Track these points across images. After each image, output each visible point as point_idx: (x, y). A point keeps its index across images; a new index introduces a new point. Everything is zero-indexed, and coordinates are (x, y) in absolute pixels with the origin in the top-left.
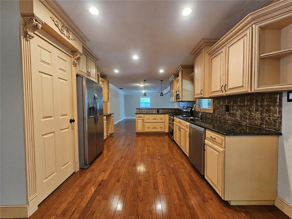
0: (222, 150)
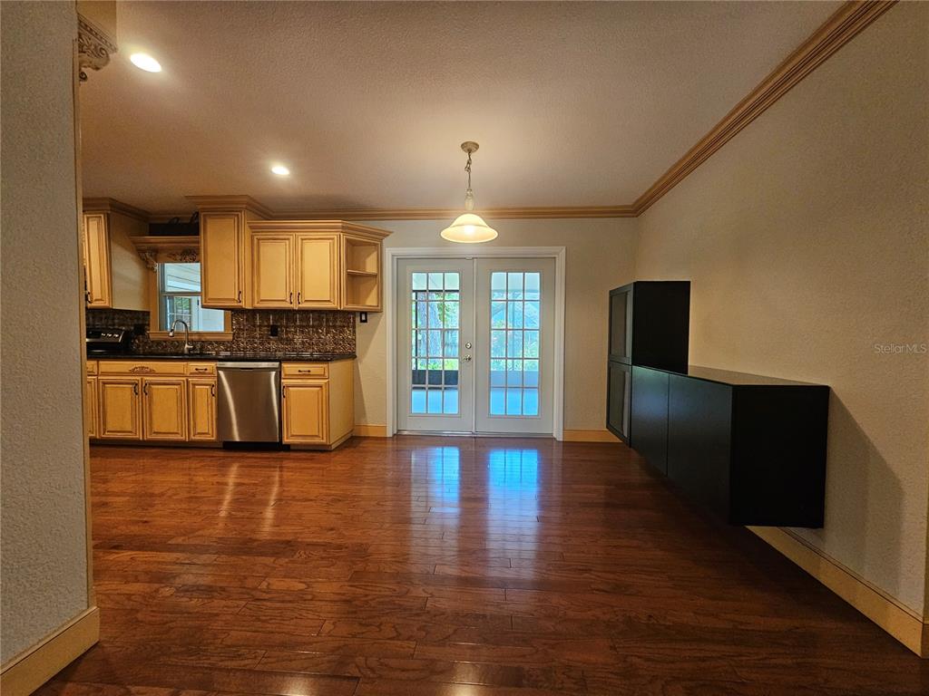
0: (323, 382)
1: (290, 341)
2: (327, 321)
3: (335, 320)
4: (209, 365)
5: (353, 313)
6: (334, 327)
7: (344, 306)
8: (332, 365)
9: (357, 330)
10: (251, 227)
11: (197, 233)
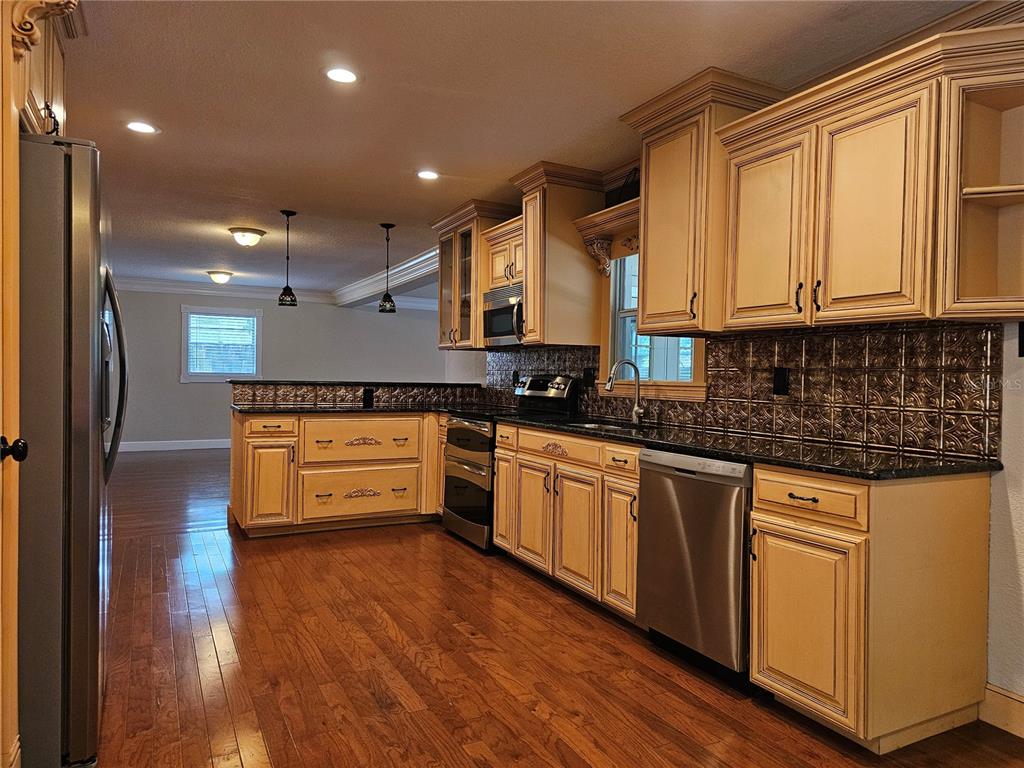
1: (815, 409)
2: (912, 353)
3: (934, 353)
4: (631, 454)
5: (996, 325)
7: (947, 305)
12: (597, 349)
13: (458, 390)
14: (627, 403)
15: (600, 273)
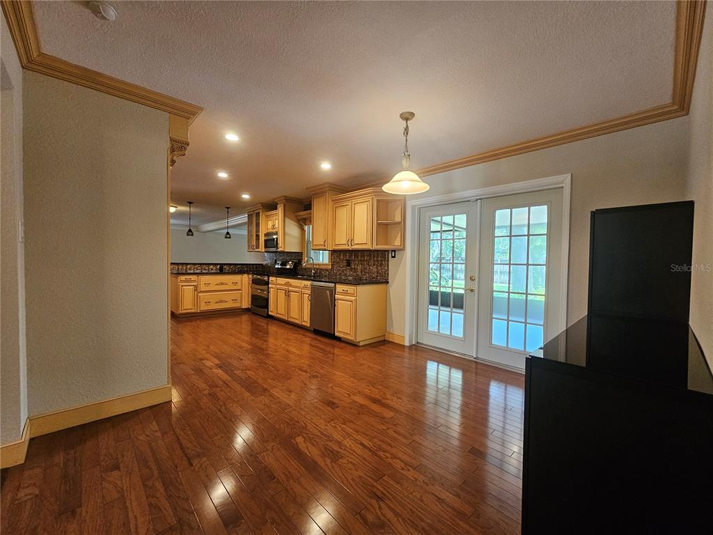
0: (354, 298)
1: (355, 270)
2: (374, 257)
4: (308, 283)
5: (388, 251)
6: (377, 261)
7: (375, 247)
8: (359, 288)
9: (390, 263)
10: (333, 201)
11: (311, 209)
12: (302, 253)
13: (255, 266)
14: (310, 270)
15: (303, 230)
